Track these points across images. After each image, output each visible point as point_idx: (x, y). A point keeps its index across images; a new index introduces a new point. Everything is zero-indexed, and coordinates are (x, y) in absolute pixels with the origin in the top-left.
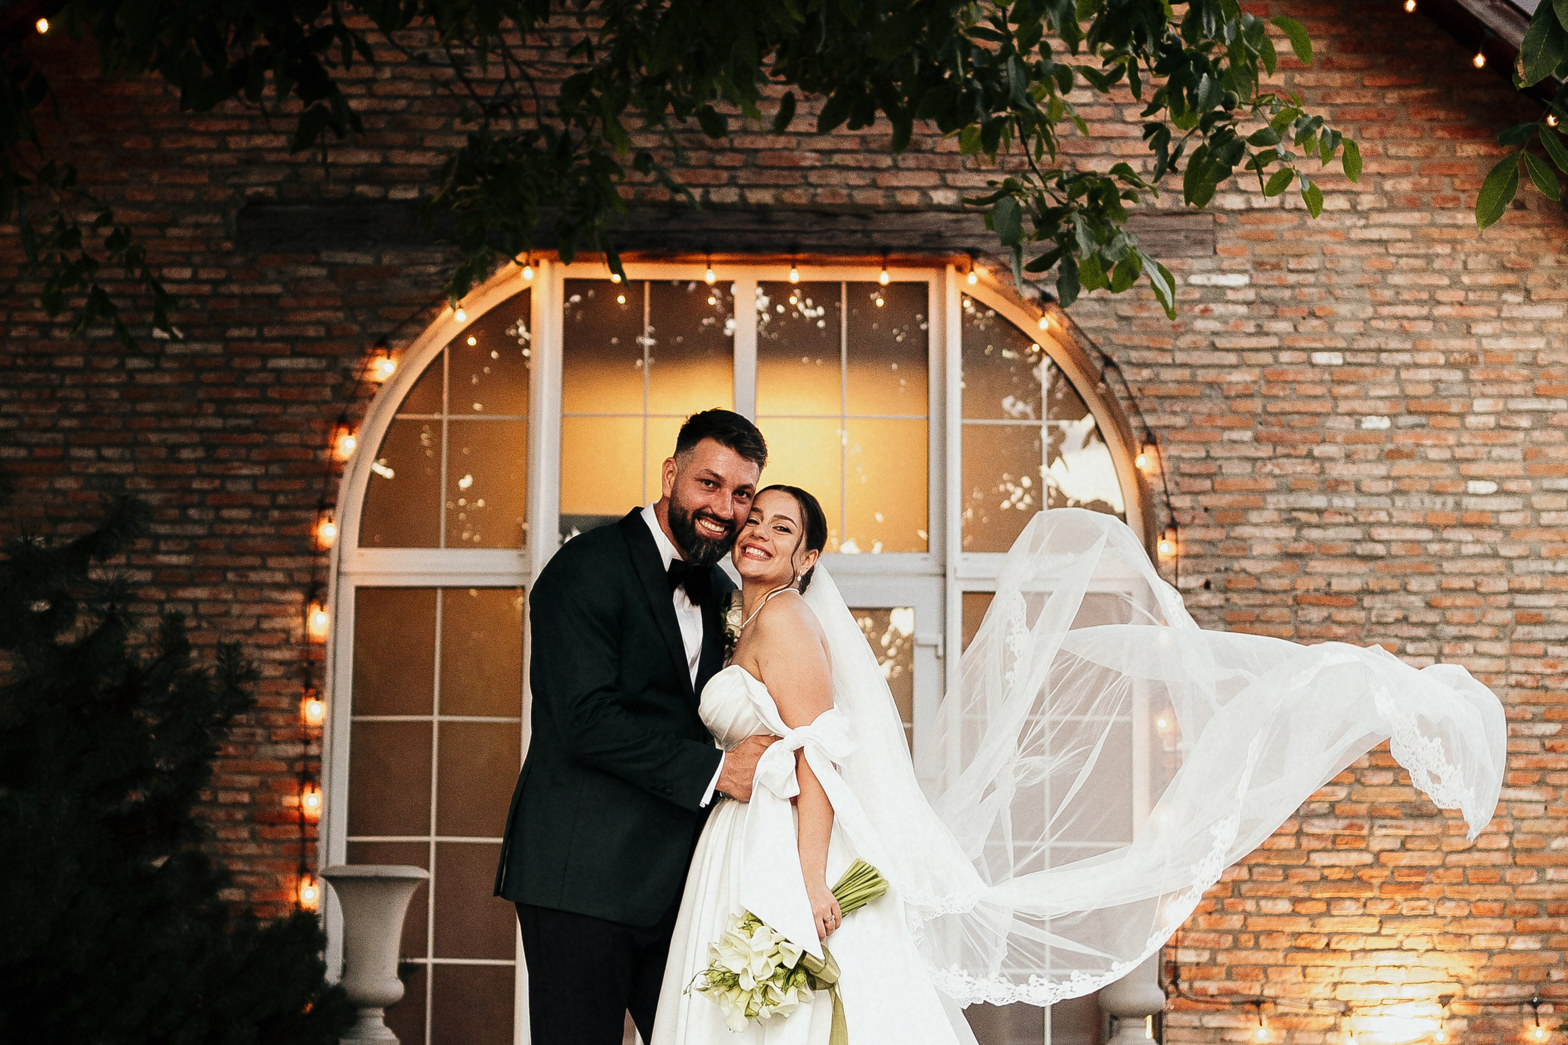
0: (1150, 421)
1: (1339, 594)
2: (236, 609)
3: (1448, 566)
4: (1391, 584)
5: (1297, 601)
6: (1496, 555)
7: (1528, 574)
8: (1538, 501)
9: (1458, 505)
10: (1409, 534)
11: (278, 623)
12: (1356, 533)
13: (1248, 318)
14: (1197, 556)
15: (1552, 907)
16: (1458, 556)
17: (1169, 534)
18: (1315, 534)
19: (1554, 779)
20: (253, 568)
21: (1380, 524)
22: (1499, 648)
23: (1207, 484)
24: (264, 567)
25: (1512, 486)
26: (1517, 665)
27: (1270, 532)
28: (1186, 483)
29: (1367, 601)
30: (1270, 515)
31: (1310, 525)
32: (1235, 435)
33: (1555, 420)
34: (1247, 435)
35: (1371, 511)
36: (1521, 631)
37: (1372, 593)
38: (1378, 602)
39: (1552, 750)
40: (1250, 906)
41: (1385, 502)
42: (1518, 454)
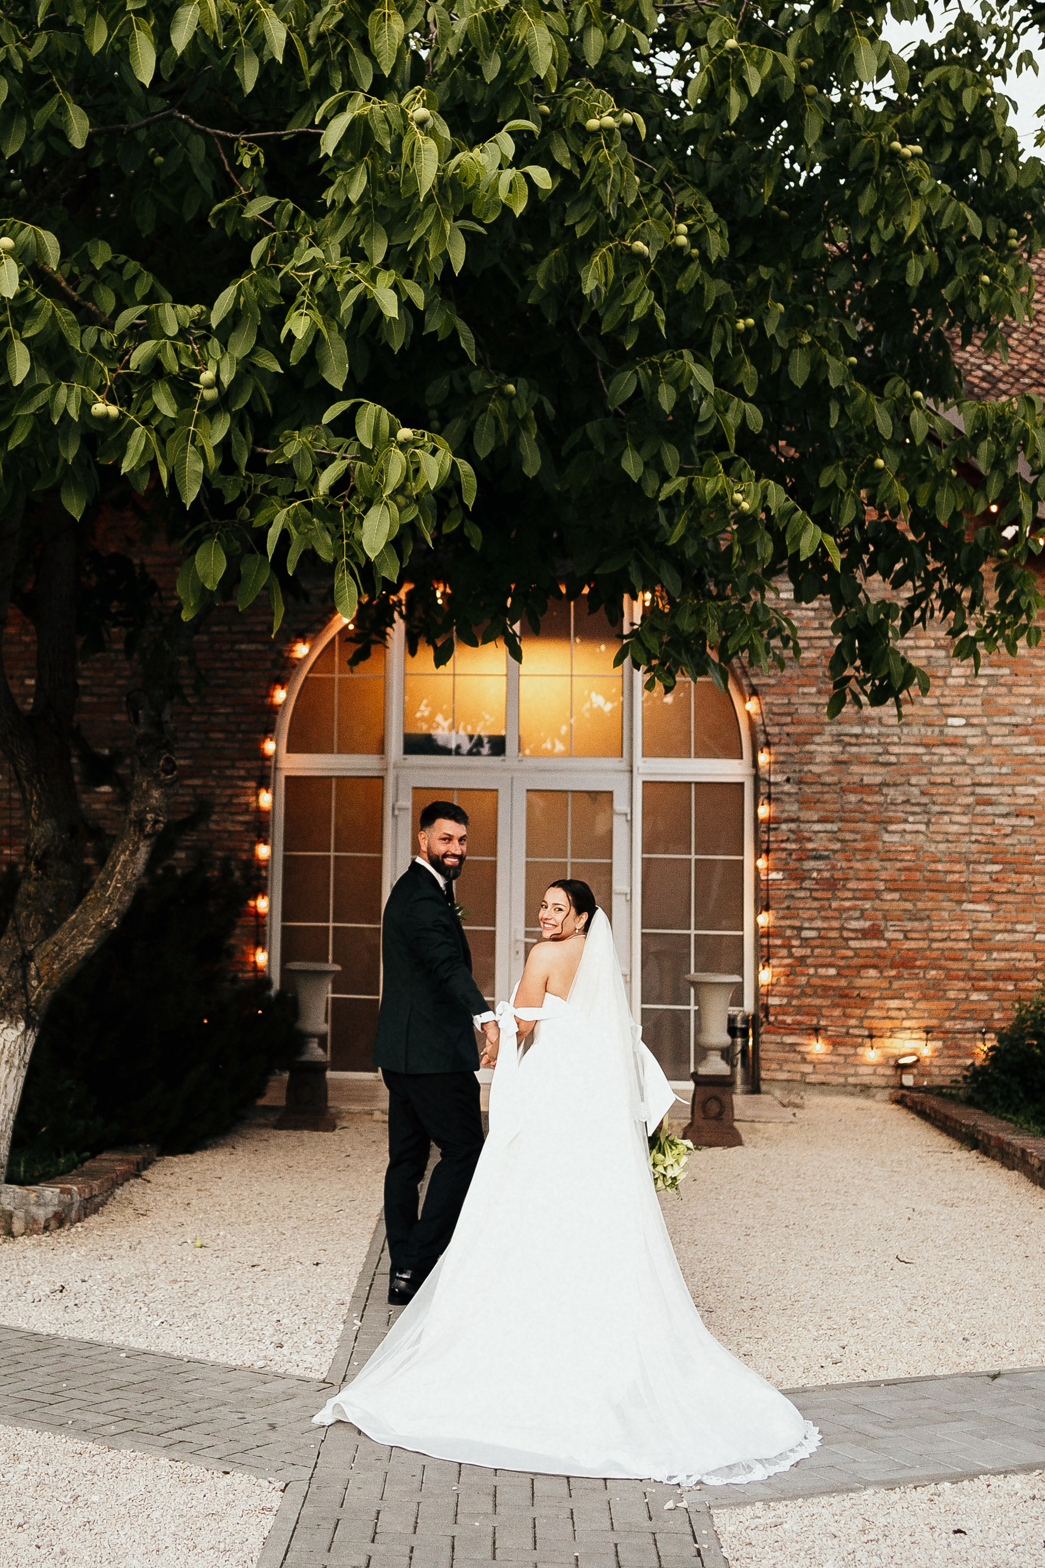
0: (755, 681)
1: (868, 785)
2: (218, 791)
3: (935, 770)
4: (900, 780)
5: (843, 790)
6: (964, 763)
7: (984, 773)
8: (991, 730)
9: (941, 732)
10: (911, 750)
11: (243, 800)
12: (879, 749)
13: (815, 618)
14: (782, 763)
15: (996, 974)
16: (941, 763)
17: (765, 750)
18: (854, 749)
19: (998, 898)
20: (227, 768)
21: (895, 744)
22: (965, 819)
23: (789, 719)
24: (233, 767)
25: (975, 721)
26: (976, 829)
27: (826, 749)
28: (777, 719)
29: (885, 790)
30: (826, 738)
31: (851, 744)
32: (806, 690)
33: (1002, 681)
34: (813, 690)
35: (888, 736)
36: (979, 809)
37: (888, 785)
38: (891, 791)
39: (997, 880)
40: (811, 971)
41: (897, 730)
42: (979, 702)
